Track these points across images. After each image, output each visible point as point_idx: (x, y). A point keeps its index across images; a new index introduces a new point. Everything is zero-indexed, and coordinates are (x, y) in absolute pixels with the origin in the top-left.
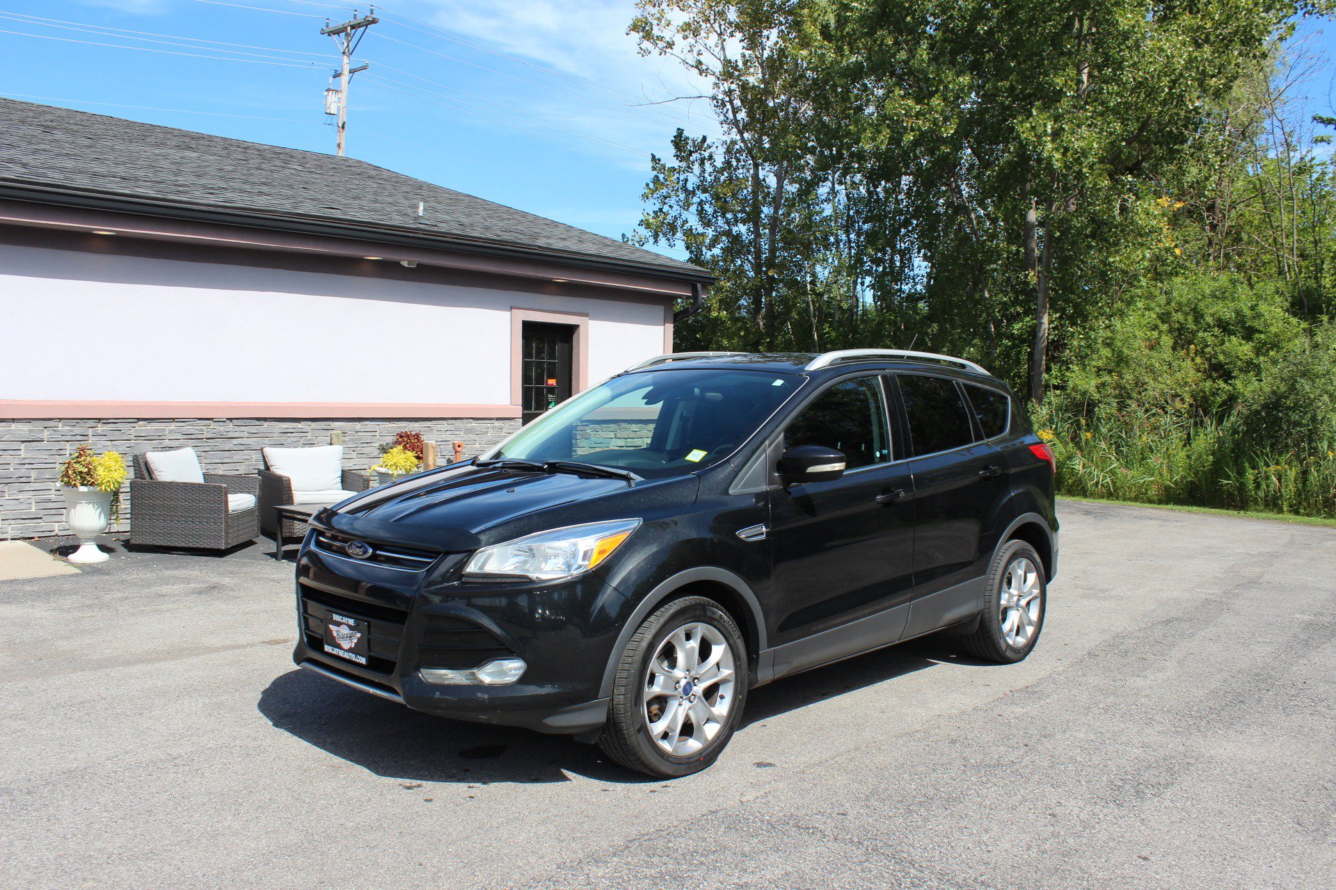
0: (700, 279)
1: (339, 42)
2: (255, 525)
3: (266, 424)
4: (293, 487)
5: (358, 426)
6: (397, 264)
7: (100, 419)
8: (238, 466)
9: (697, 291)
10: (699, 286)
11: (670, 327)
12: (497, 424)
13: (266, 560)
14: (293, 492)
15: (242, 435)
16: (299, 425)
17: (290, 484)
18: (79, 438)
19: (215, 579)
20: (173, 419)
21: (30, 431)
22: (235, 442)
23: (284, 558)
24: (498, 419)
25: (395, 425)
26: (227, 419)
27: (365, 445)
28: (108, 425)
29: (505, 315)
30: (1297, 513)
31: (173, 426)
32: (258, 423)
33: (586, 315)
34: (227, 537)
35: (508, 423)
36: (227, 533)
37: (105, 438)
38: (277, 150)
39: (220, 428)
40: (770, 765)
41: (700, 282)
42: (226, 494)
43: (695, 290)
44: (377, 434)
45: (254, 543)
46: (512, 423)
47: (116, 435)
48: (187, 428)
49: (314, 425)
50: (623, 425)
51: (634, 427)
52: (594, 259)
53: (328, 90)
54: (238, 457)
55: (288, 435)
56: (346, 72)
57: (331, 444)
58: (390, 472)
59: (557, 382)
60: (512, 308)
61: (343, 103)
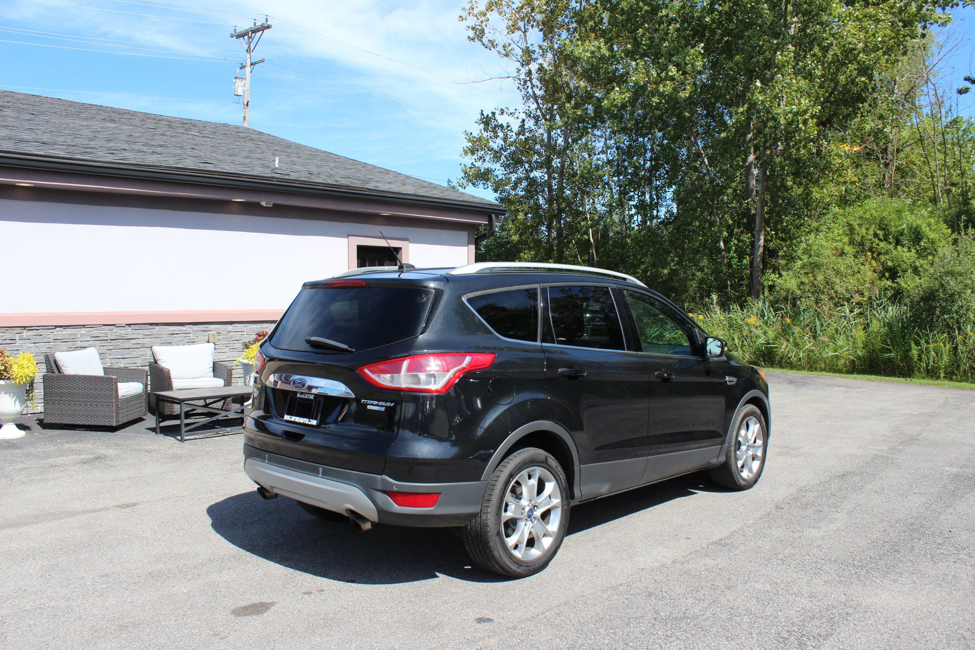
0: (494, 211)
1: (243, 42)
2: (143, 406)
3: (157, 328)
4: (172, 375)
5: (230, 327)
6: (259, 204)
7: (25, 327)
8: (136, 360)
9: (492, 220)
10: (493, 216)
11: (473, 247)
13: (148, 434)
14: (172, 380)
15: (138, 337)
16: (183, 328)
17: (169, 374)
18: (9, 341)
19: (102, 451)
20: (84, 325)
22: (133, 341)
23: (161, 432)
25: (259, 326)
26: (126, 325)
27: (236, 342)
28: (31, 332)
29: (343, 241)
30: (951, 379)
31: (83, 331)
32: (151, 327)
33: (407, 240)
34: (117, 416)
36: (117, 414)
37: (29, 341)
38: (186, 122)
39: (121, 332)
40: (489, 620)
41: (493, 213)
42: (116, 384)
43: (490, 220)
44: (245, 333)
45: (144, 420)
47: (38, 339)
48: (95, 332)
49: (195, 328)
52: (411, 197)
53: (236, 78)
54: (135, 353)
55: (175, 335)
56: (249, 64)
57: (208, 342)
58: (250, 363)
60: (348, 236)
61: (247, 87)
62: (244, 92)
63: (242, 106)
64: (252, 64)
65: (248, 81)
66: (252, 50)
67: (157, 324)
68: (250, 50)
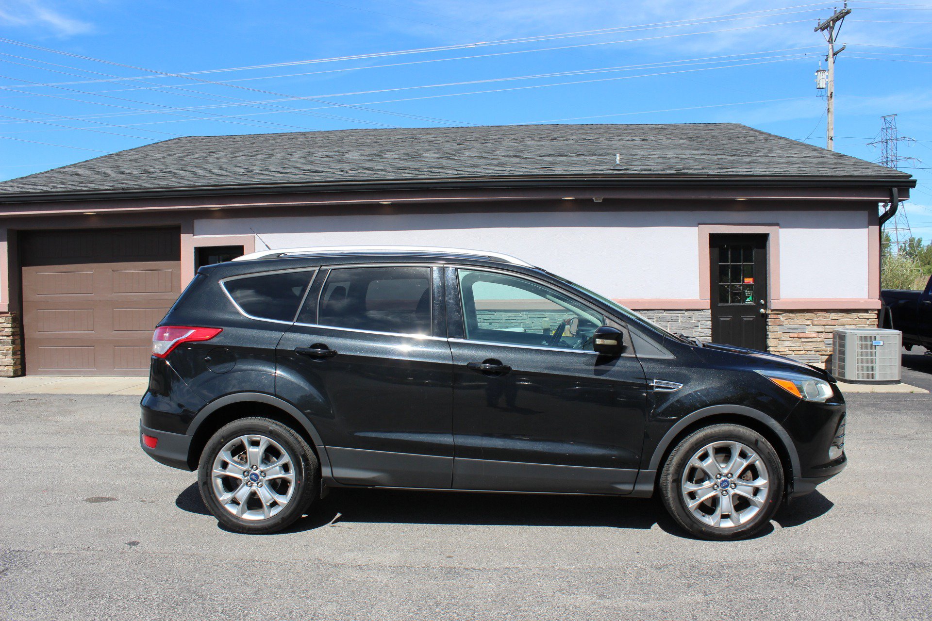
0: (894, 184)
1: (826, 34)
6: (589, 200)
10: (895, 190)
11: (875, 229)
12: (687, 314)
24: (687, 310)
29: (694, 231)
33: (777, 225)
35: (697, 313)
41: (895, 186)
46: (702, 313)
49: (531, 314)
50: (820, 314)
51: (834, 315)
53: (817, 71)
55: (511, 321)
56: (831, 55)
59: (754, 281)
60: (699, 224)
61: (831, 78)
62: (827, 83)
63: (825, 98)
64: (835, 54)
65: (831, 73)
66: (834, 40)
67: (495, 311)
68: (832, 40)
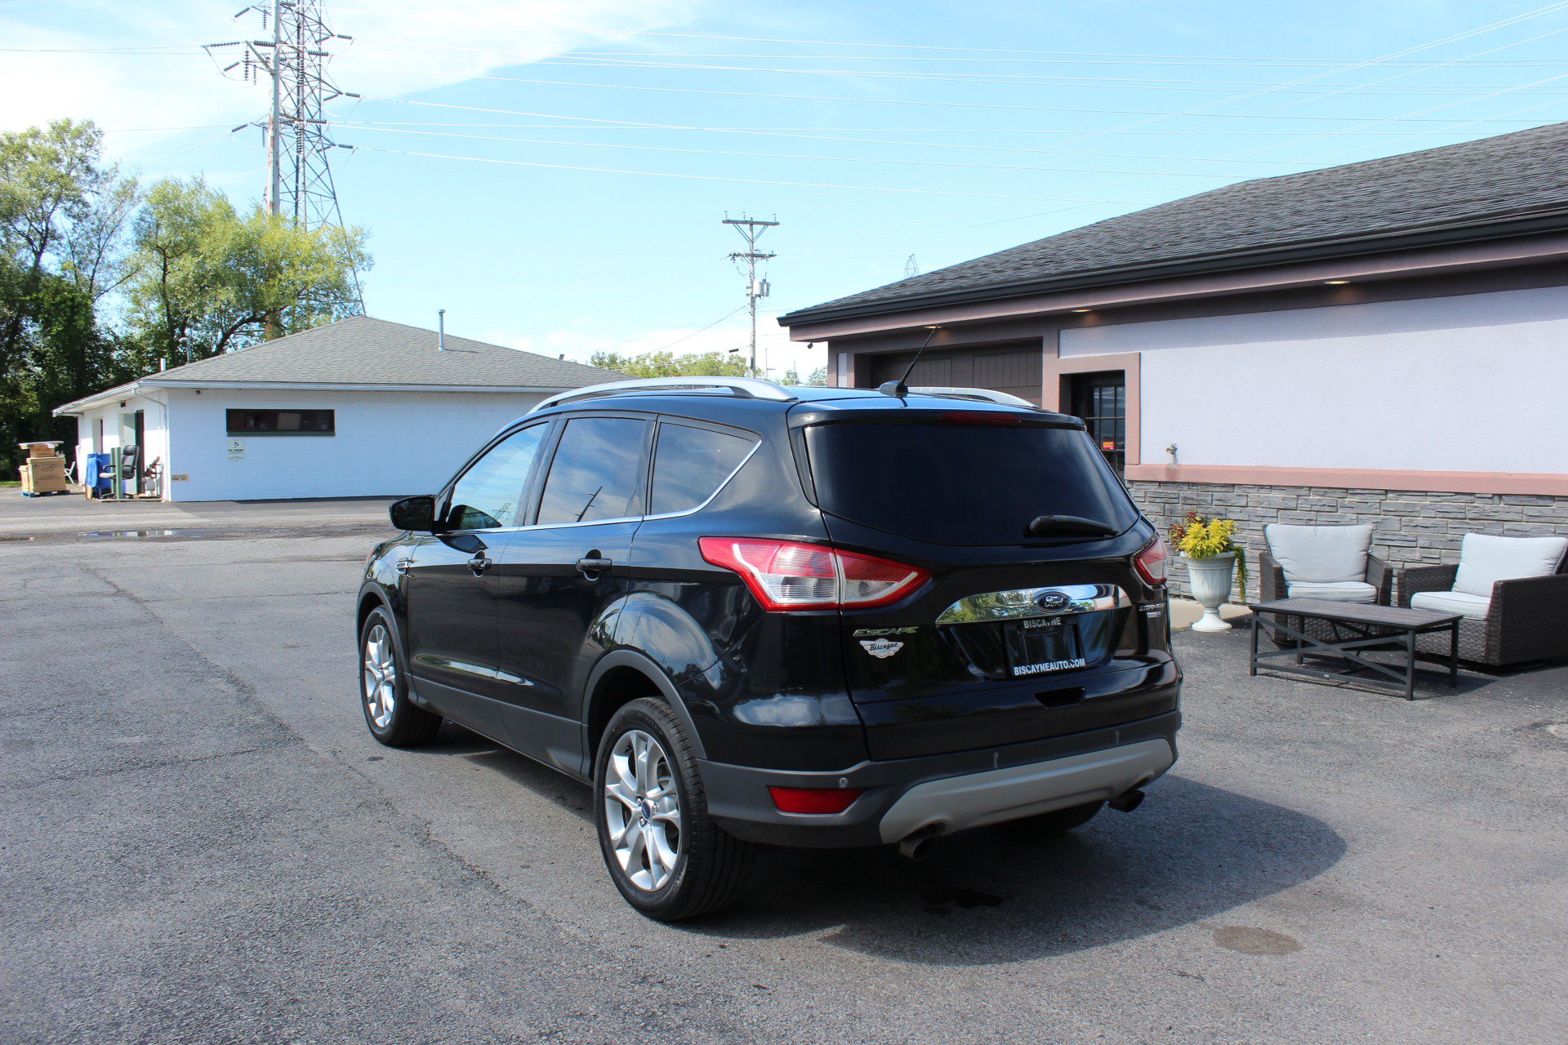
7: (1347, 489)
15: (1517, 517)
18: (1328, 509)
20: (1426, 492)
21: (1284, 499)
26: (1495, 495)
28: (1358, 496)
31: (1427, 501)
37: (1352, 511)
39: (1488, 507)
47: (1362, 508)
48: (1443, 504)
